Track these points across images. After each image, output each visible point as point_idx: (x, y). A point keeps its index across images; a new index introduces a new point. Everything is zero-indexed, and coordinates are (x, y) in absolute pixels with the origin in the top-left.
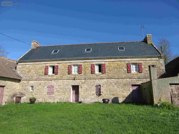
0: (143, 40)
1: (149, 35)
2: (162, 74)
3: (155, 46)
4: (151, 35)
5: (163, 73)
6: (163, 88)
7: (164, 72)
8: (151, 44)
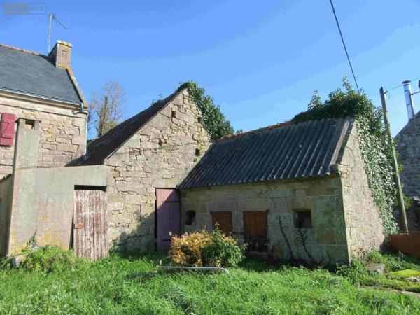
0: (47, 55)
1: (66, 43)
2: (74, 158)
3: (73, 78)
4: (70, 45)
5: (79, 155)
6: (51, 200)
7: (82, 152)
8: (67, 70)
